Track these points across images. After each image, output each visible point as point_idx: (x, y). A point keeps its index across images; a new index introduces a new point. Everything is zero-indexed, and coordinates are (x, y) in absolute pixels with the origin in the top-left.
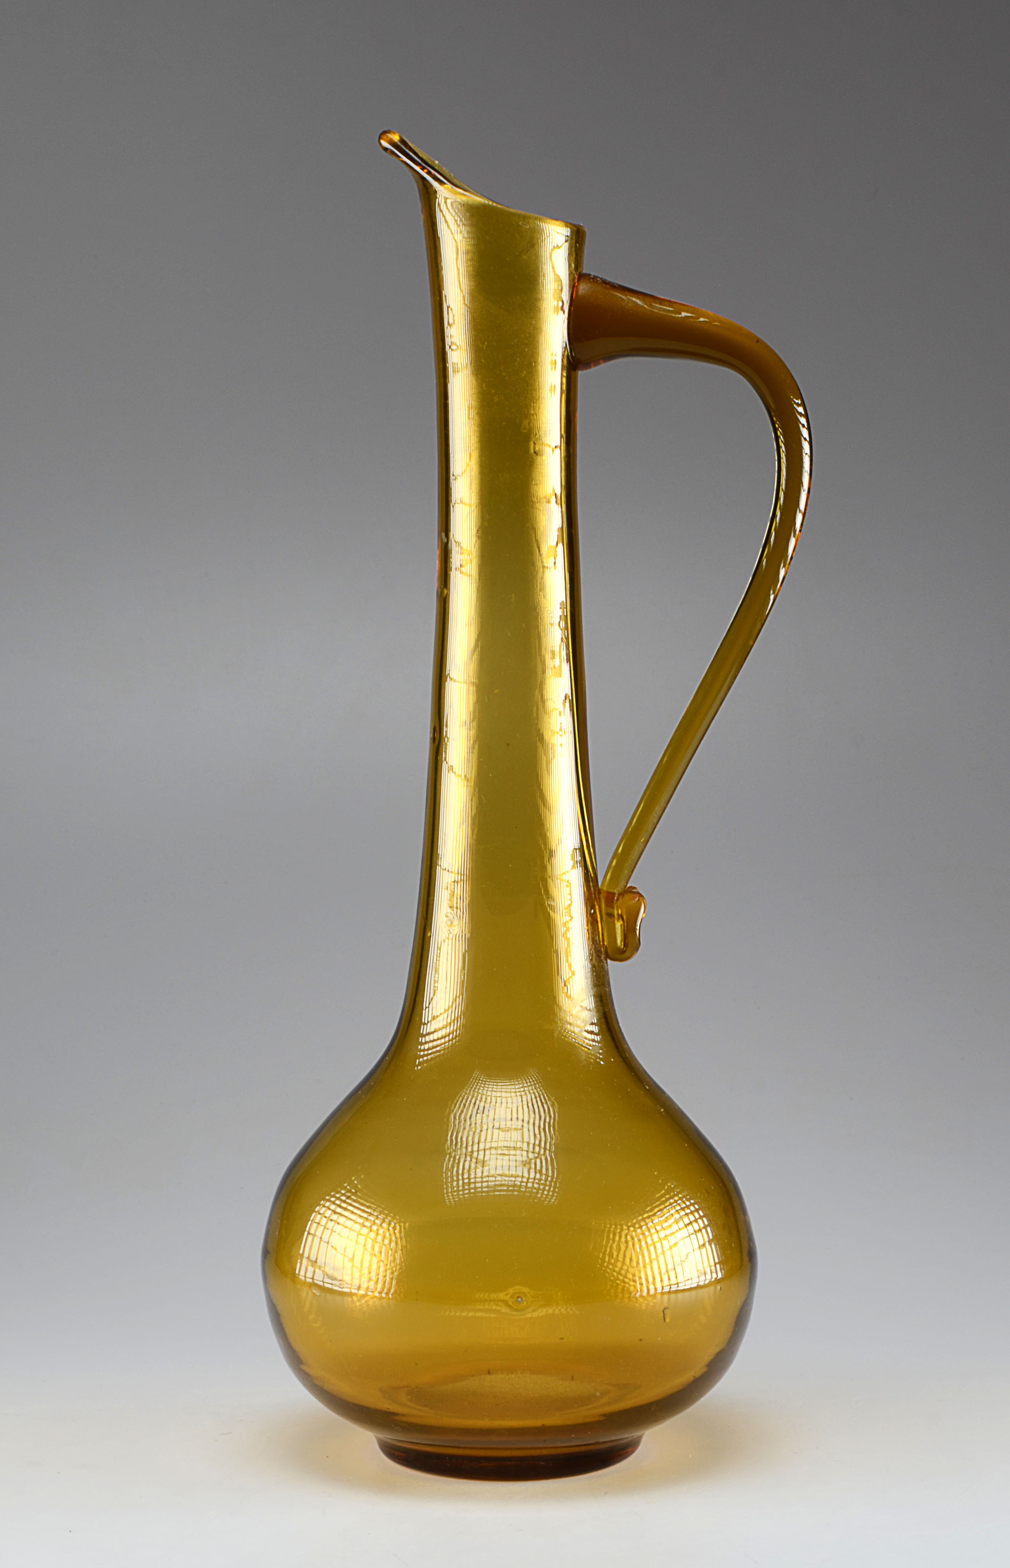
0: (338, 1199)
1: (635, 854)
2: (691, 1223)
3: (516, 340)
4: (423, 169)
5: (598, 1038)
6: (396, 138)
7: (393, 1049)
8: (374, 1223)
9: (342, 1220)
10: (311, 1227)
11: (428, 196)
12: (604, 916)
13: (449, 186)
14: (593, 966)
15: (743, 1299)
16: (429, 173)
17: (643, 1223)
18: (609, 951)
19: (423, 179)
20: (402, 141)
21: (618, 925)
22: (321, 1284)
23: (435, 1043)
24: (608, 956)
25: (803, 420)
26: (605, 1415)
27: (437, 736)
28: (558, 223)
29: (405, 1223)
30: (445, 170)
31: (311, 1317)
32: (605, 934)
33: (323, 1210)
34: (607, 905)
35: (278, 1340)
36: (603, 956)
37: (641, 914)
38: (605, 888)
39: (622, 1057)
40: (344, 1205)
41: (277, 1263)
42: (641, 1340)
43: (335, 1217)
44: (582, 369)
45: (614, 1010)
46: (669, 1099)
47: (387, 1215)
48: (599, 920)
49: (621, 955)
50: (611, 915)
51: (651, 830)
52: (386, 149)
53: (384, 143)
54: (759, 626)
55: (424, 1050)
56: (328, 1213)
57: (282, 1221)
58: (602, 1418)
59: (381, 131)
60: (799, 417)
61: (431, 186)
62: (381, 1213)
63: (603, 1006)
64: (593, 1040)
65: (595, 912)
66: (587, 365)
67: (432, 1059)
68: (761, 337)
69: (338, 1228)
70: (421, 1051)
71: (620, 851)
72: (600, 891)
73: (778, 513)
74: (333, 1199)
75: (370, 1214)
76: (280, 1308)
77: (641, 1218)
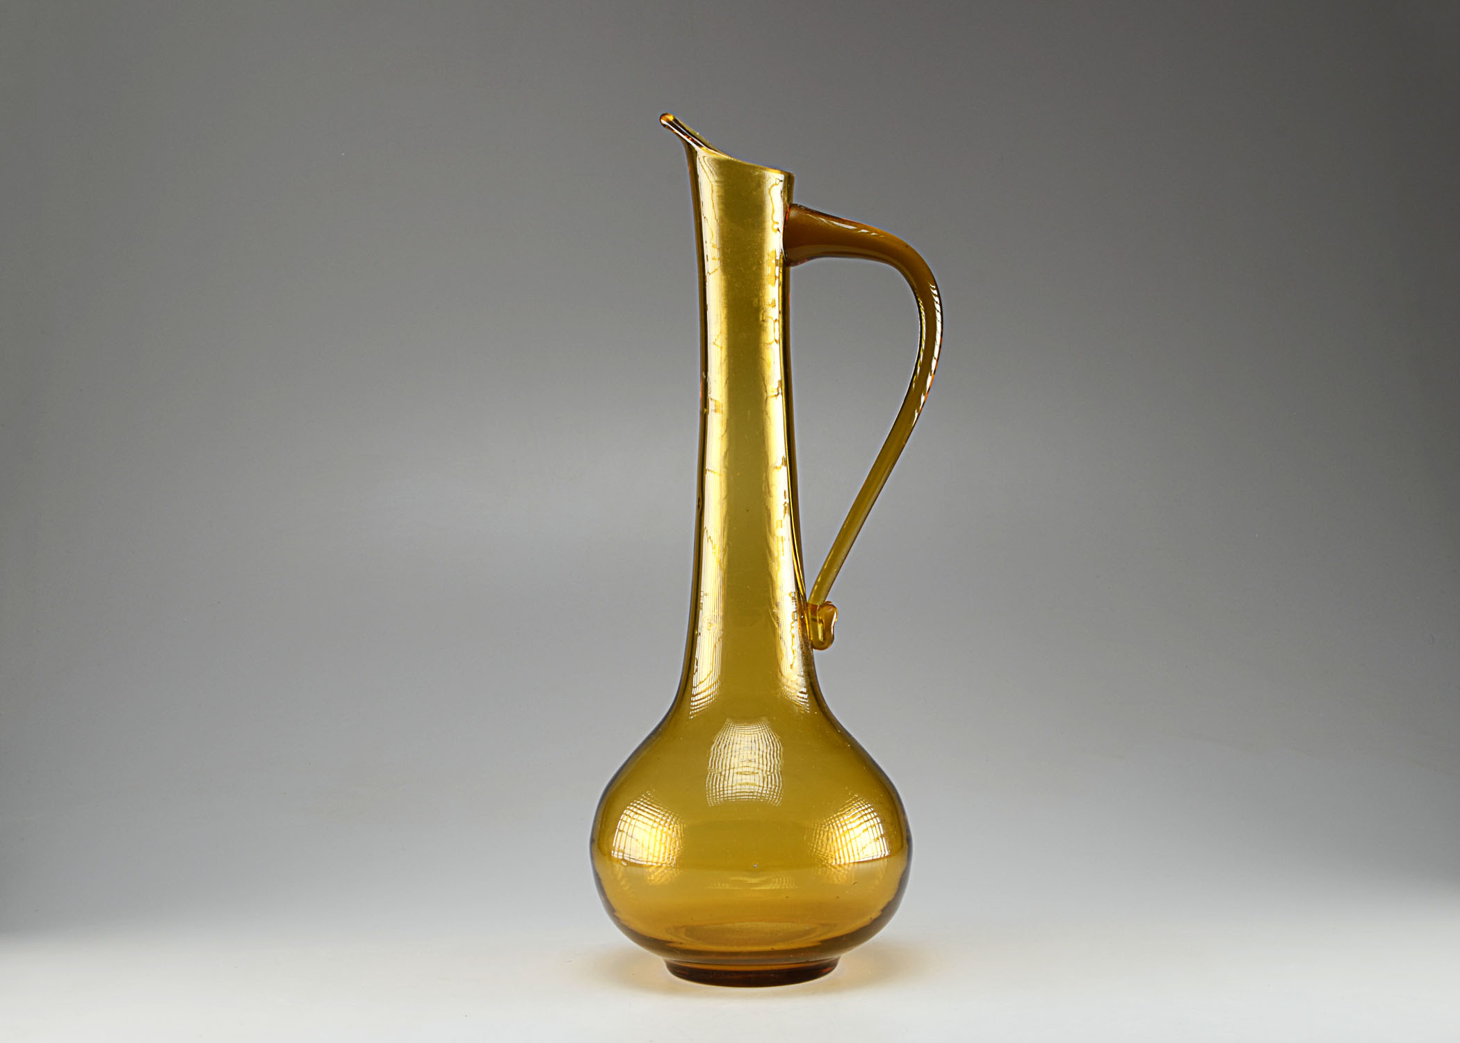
0: (639, 804)
1: (830, 580)
2: (868, 820)
3: (749, 247)
4: (688, 137)
5: (806, 696)
6: (671, 118)
7: (675, 707)
8: (662, 819)
9: (641, 818)
10: (621, 825)
11: (692, 155)
12: (810, 621)
13: (705, 148)
14: (803, 653)
15: (904, 869)
16: (692, 140)
17: (837, 819)
18: (814, 644)
19: (689, 144)
20: (675, 120)
21: (820, 626)
22: (628, 859)
23: (701, 701)
24: (813, 647)
25: (937, 299)
26: (820, 942)
27: (701, 504)
28: (776, 171)
29: (683, 824)
30: (703, 139)
31: (623, 883)
32: (811, 632)
33: (628, 812)
34: (812, 614)
35: (601, 898)
36: (810, 647)
37: (834, 619)
38: (810, 602)
39: (822, 711)
40: (642, 808)
41: (599, 848)
42: (838, 897)
43: (636, 816)
44: (793, 266)
45: (817, 682)
46: (853, 739)
47: (670, 814)
48: (807, 622)
49: (822, 646)
50: (815, 620)
51: (840, 565)
52: (664, 125)
53: (664, 122)
54: (907, 434)
55: (695, 706)
56: (632, 814)
57: (602, 819)
58: (820, 944)
59: (661, 114)
60: (934, 297)
61: (694, 148)
62: (666, 812)
63: (810, 678)
64: (803, 698)
65: (804, 617)
66: (796, 263)
67: (700, 711)
68: (909, 244)
69: (639, 824)
70: (693, 706)
71: (819, 580)
72: (807, 604)
73: (922, 354)
74: (635, 805)
75: (659, 813)
76: (601, 875)
77: (835, 815)
